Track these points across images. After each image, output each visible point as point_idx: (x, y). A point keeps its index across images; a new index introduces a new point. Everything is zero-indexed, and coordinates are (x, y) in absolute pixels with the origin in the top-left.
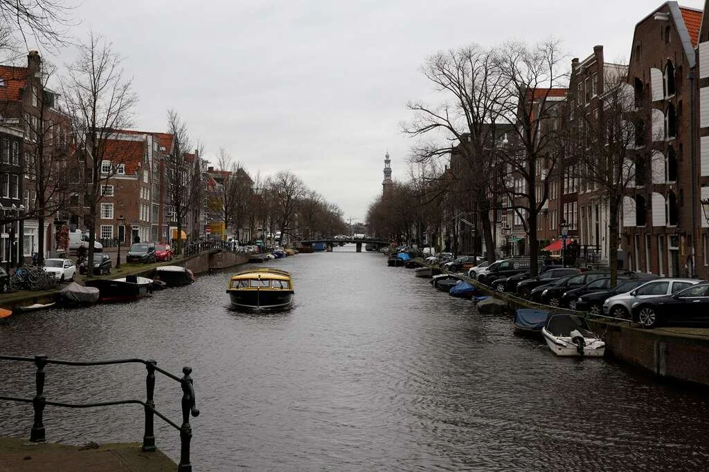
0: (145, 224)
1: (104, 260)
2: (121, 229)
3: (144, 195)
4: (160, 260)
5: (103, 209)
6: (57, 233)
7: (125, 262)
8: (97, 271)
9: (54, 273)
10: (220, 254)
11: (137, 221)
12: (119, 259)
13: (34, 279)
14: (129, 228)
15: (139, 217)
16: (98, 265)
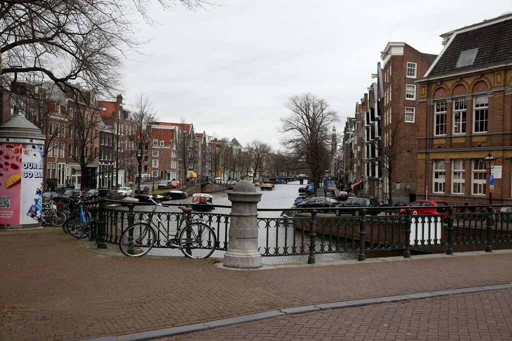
0: (174, 170)
1: (146, 187)
2: (162, 172)
3: (173, 155)
4: (174, 188)
5: (153, 163)
6: (129, 175)
7: (157, 188)
8: (142, 192)
9: (122, 193)
10: (208, 185)
11: (170, 169)
12: (153, 187)
13: (113, 195)
14: (165, 172)
15: (170, 166)
16: (142, 190)
